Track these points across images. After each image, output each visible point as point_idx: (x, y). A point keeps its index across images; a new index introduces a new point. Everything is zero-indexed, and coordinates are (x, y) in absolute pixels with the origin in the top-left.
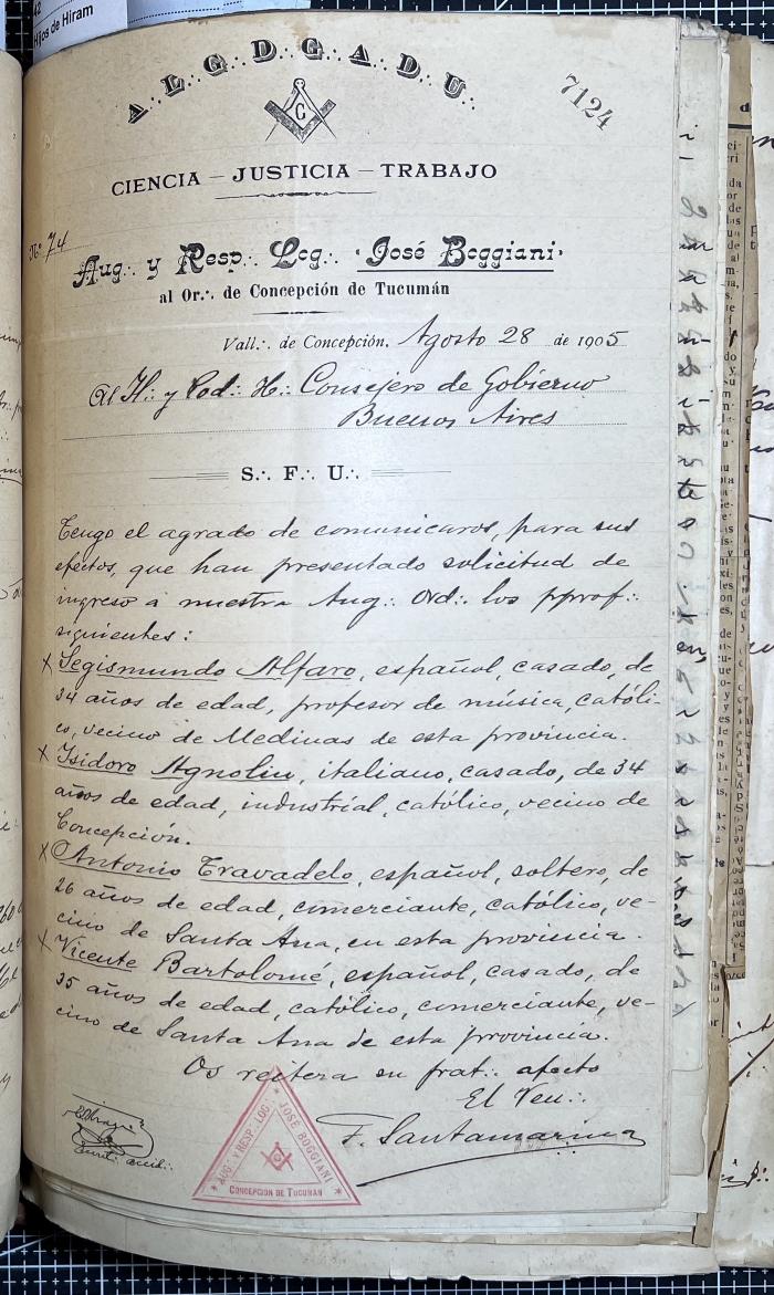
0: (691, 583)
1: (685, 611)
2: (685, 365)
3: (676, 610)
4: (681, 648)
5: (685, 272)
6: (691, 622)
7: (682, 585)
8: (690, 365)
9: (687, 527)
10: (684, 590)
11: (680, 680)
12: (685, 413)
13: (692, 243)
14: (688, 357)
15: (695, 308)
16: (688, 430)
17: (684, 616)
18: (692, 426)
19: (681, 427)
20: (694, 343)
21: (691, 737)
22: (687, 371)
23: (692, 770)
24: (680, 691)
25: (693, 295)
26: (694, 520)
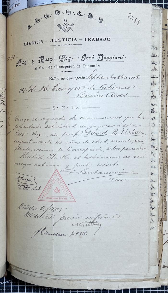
0: (154, 132)
1: (153, 138)
2: (153, 83)
3: (150, 138)
4: (152, 147)
5: (153, 62)
6: (154, 141)
7: (152, 133)
8: (154, 83)
9: (153, 119)
10: (152, 134)
11: (152, 154)
12: (153, 94)
13: (154, 55)
14: (153, 81)
15: (155, 70)
16: (153, 97)
17: (152, 139)
18: (154, 97)
19: (152, 97)
20: (155, 78)
21: (154, 167)
22: (153, 84)
23: (154, 174)
24: (152, 156)
25: (154, 67)
26: (155, 118)
